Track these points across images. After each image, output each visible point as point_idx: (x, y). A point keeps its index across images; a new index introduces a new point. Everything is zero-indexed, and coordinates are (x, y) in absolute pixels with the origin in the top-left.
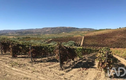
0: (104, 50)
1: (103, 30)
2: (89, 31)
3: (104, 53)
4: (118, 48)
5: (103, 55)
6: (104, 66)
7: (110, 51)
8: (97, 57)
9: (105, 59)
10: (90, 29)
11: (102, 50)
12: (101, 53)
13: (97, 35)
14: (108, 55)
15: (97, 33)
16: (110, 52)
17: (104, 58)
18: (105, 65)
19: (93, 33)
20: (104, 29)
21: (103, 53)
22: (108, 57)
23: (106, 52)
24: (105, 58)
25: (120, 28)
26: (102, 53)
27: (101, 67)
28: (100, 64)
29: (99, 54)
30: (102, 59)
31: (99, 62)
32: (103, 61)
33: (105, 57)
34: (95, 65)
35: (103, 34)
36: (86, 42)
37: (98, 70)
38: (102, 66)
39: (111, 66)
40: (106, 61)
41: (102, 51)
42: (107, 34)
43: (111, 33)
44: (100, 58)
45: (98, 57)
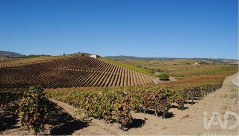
0: (33, 91)
1: (36, 56)
2: (8, 57)
3: (33, 96)
4: (61, 88)
5: (32, 101)
6: (33, 120)
7: (43, 92)
8: (20, 104)
9: (35, 107)
10: (12, 53)
11: (30, 91)
12: (27, 96)
13: (26, 66)
14: (40, 99)
15: (25, 62)
16: (44, 94)
17: (33, 105)
18: (35, 118)
19: (18, 62)
20: (39, 56)
21: (30, 96)
22: (39, 104)
23: (36, 95)
24: (35, 105)
25: (64, 55)
26: (29, 98)
27: (27, 124)
28: (25, 117)
29: (24, 99)
30: (30, 109)
31: (24, 114)
32: (31, 112)
33: (35, 103)
34: (18, 123)
35: (37, 64)
36: (3, 80)
37: (22, 130)
38: (28, 121)
39: (44, 118)
40: (37, 110)
41: (28, 94)
42: (43, 63)
43: (51, 63)
44: (26, 106)
45: (22, 105)
